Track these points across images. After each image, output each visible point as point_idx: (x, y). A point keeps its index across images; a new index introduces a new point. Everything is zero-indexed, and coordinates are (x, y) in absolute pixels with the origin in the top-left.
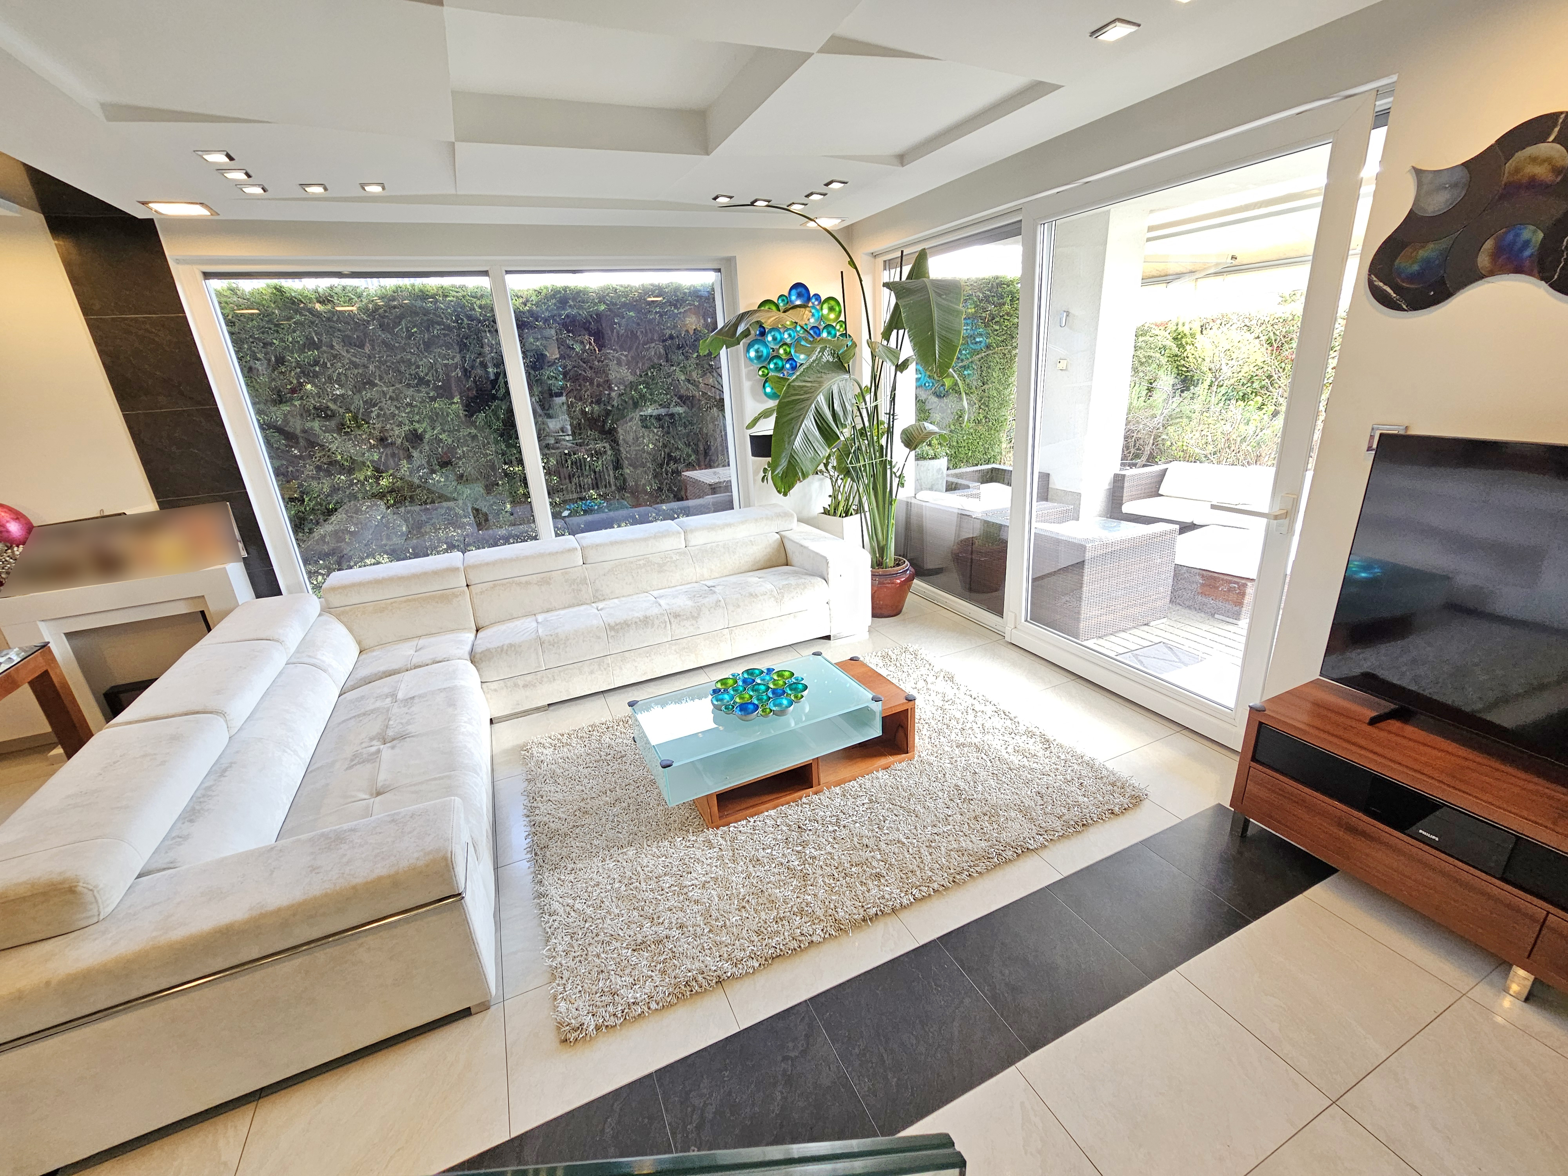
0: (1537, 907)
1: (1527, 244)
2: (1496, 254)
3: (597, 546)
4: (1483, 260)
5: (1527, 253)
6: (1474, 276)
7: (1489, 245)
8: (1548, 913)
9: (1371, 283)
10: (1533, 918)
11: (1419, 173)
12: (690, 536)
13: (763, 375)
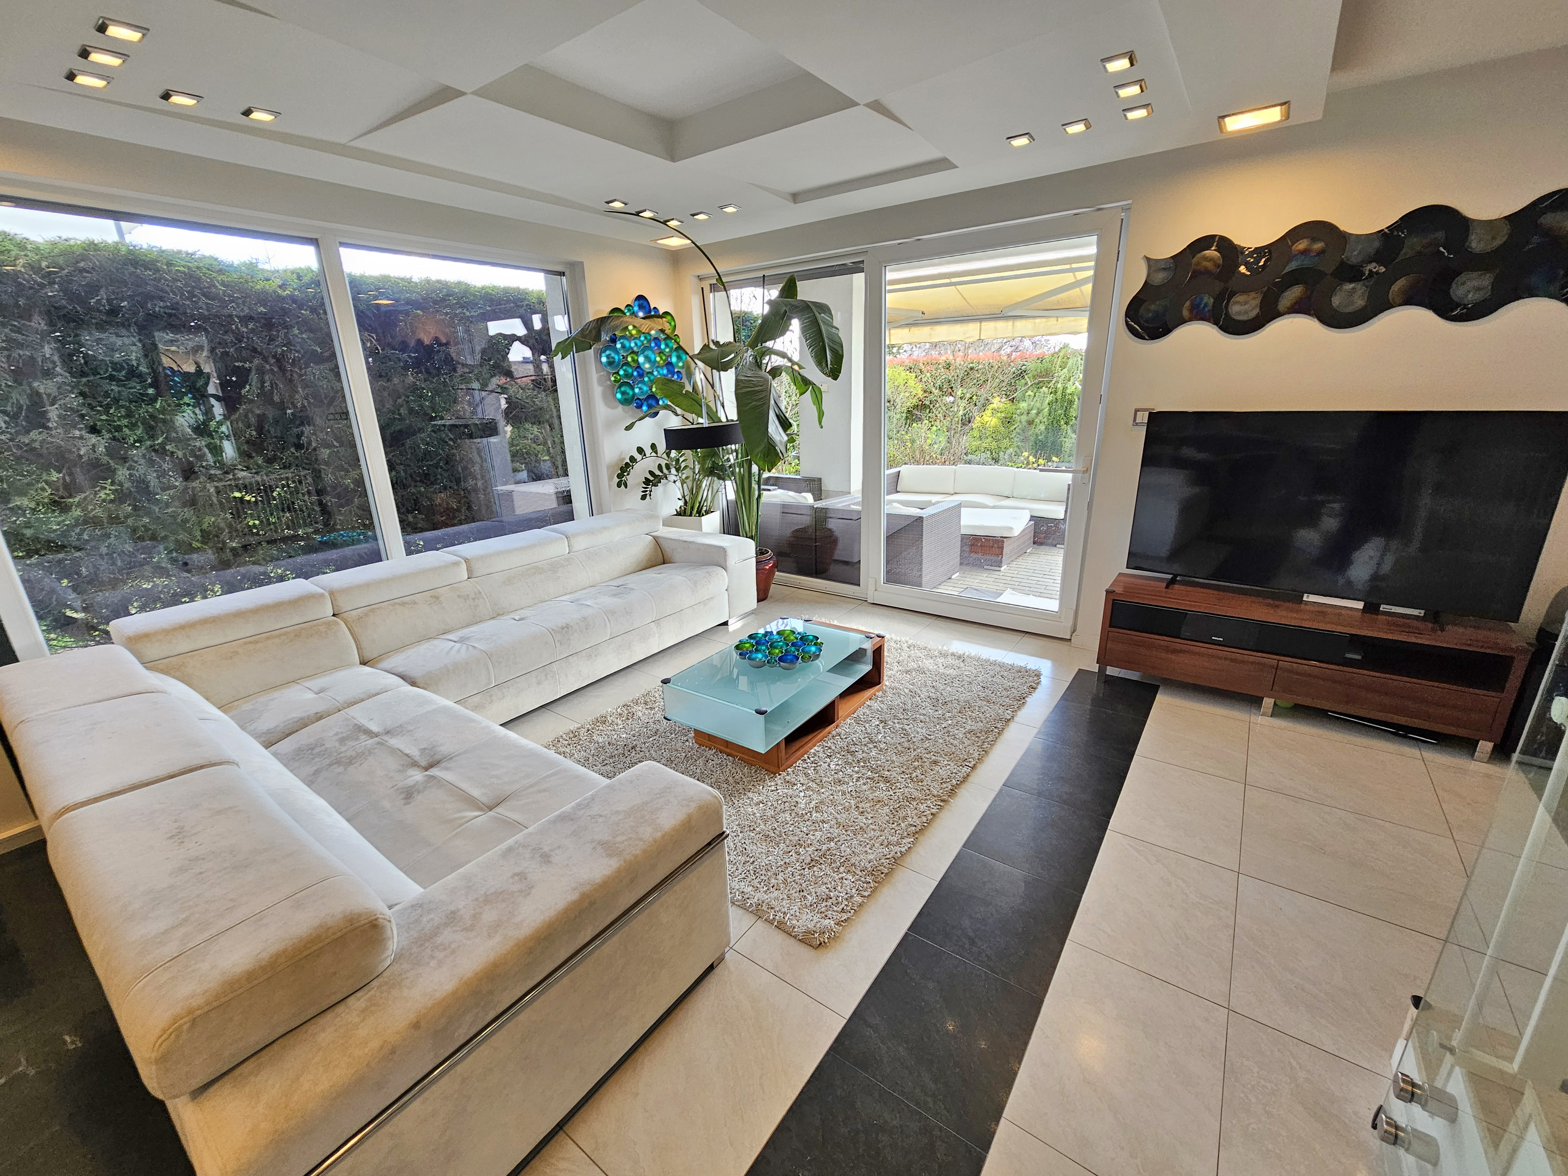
0: (1270, 660)
1: (1206, 305)
2: (1192, 308)
3: (482, 558)
4: (1186, 313)
5: (1207, 309)
6: (1182, 321)
7: (1188, 303)
8: (1278, 660)
9: (1127, 322)
10: (1272, 667)
11: (1148, 259)
12: (572, 541)
13: (615, 381)
